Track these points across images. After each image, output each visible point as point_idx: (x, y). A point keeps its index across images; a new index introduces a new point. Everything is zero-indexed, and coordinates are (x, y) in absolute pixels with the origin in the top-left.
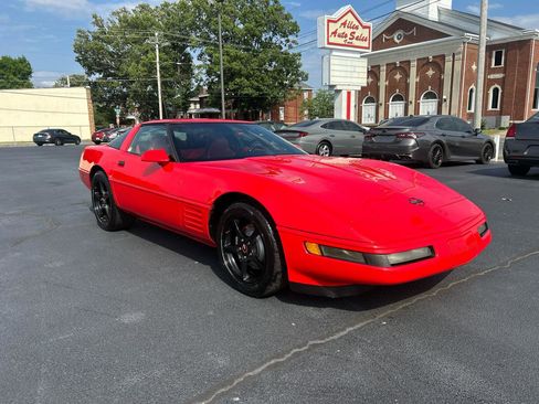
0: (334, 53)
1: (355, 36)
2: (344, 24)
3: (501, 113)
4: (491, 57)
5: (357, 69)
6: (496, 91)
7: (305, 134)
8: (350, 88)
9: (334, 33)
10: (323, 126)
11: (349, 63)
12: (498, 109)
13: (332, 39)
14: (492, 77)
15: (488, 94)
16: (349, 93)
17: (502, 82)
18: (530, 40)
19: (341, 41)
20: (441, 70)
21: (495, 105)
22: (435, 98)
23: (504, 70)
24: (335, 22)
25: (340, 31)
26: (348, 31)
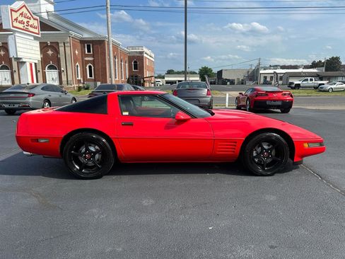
0: (17, 34)
1: (30, 24)
2: (22, 14)
3: (95, 80)
4: (84, 47)
5: (34, 48)
6: (90, 67)
7: (33, 95)
8: (31, 61)
9: (16, 19)
10: (42, 89)
11: (28, 43)
12: (93, 78)
13: (15, 24)
14: (87, 59)
15: (86, 69)
16: (31, 65)
17: (93, 62)
18: (104, 41)
19: (21, 26)
20: (57, 52)
21: (91, 76)
22: (56, 69)
23: (93, 56)
24: (16, 11)
25: (20, 19)
26: (25, 20)
